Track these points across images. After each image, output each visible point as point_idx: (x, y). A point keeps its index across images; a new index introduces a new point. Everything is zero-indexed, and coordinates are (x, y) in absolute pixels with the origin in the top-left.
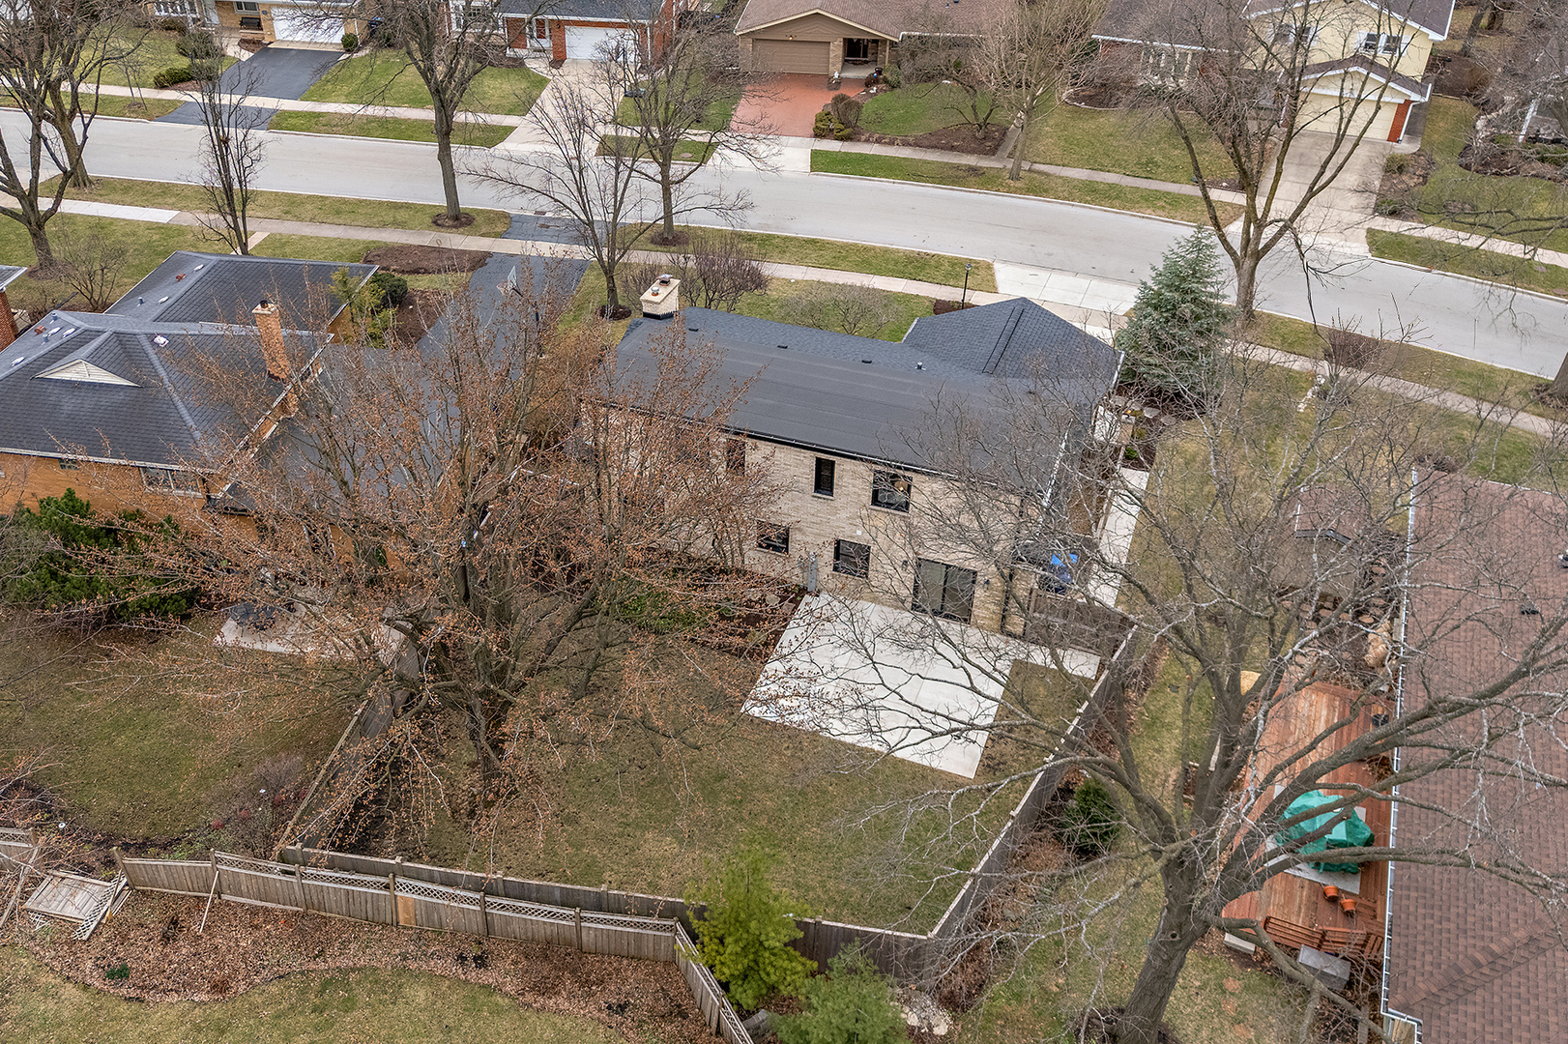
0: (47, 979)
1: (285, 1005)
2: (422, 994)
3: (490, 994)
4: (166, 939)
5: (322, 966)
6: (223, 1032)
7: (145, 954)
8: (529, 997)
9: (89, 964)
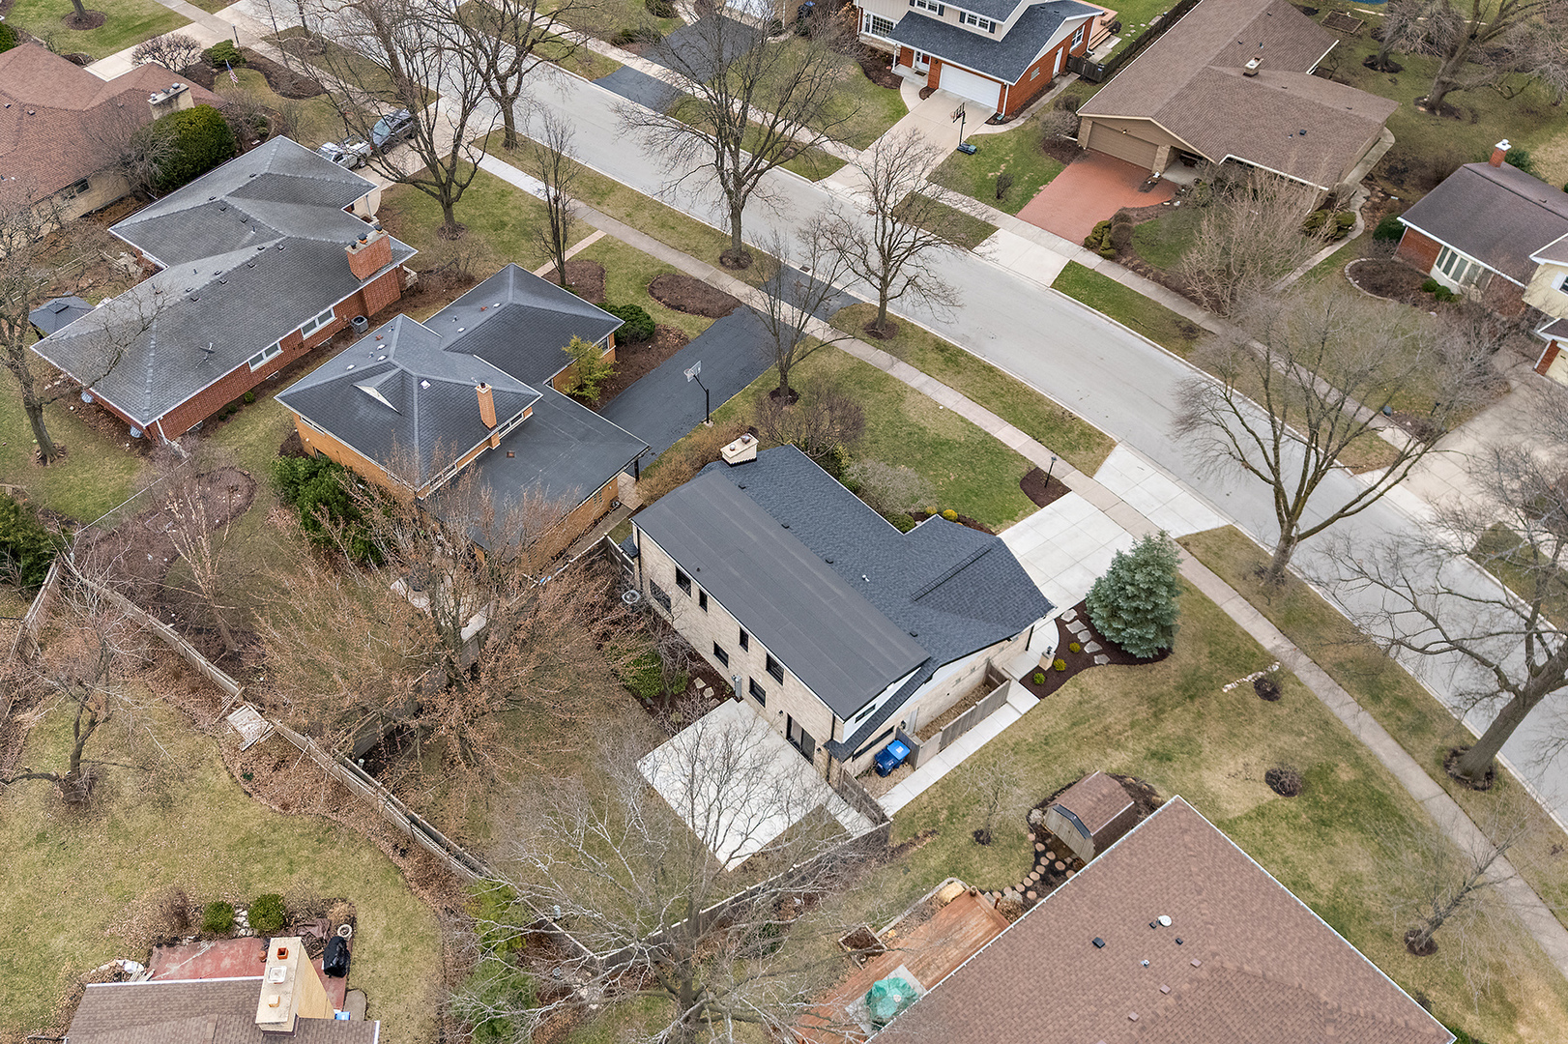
0: (219, 764)
1: (307, 831)
2: (367, 857)
3: (397, 873)
4: (275, 769)
5: (335, 818)
6: (274, 831)
7: (263, 771)
8: (413, 884)
9: (239, 765)
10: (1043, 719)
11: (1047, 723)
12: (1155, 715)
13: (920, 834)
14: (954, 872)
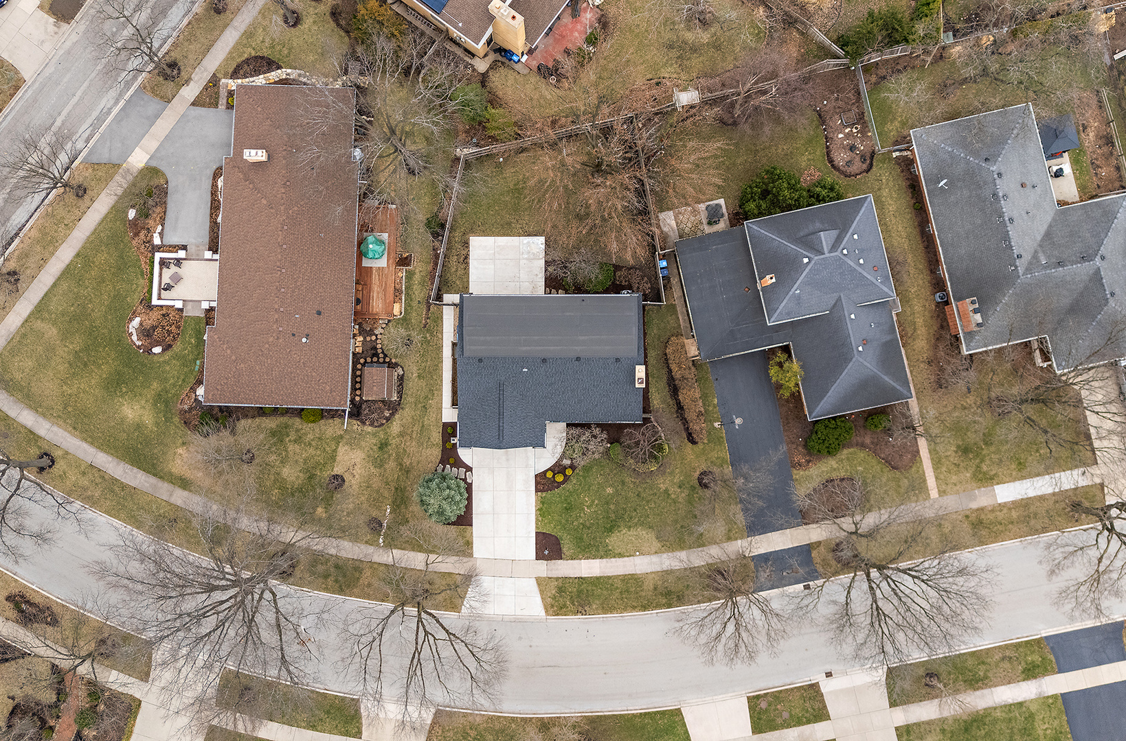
0: (675, 76)
9: (668, 83)
10: (434, 416)
11: (432, 415)
12: (401, 465)
13: (428, 321)
14: (404, 319)
